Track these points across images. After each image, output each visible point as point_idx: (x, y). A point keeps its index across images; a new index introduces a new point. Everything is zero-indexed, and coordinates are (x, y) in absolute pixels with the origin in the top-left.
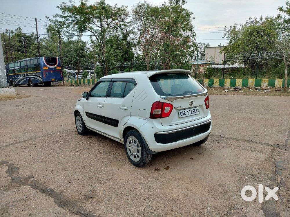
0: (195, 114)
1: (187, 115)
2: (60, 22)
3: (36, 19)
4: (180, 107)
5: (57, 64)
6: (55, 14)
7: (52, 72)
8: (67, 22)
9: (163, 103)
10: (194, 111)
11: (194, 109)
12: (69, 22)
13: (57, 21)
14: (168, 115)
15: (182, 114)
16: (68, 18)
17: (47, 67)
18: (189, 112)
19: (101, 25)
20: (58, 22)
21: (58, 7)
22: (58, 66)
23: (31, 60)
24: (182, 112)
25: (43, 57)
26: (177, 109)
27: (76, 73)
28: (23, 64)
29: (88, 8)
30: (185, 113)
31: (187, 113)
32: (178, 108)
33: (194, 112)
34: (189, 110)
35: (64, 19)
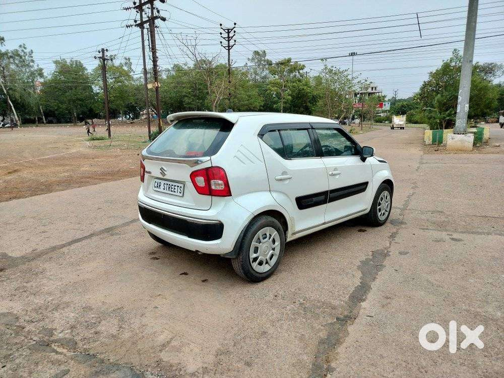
0: (174, 193)
1: (161, 190)
4: (150, 173)
10: (173, 187)
11: (174, 184)
15: (156, 185)
18: (165, 186)
30: (160, 186)
31: (162, 187)
33: (173, 190)
34: (166, 182)
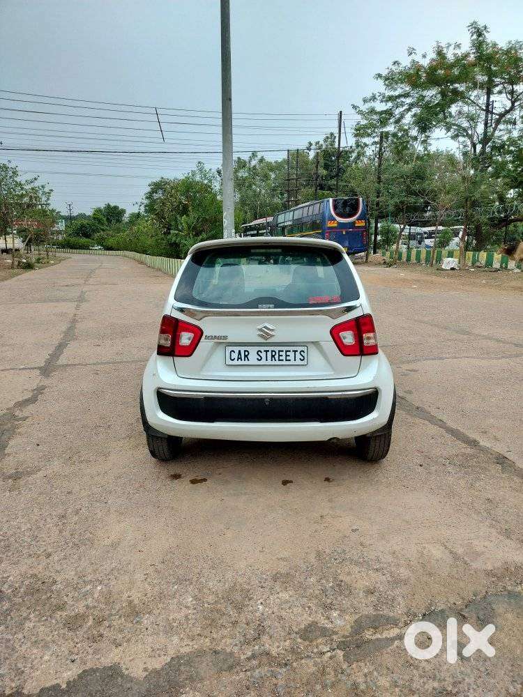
0: (288, 363)
1: (253, 361)
2: (381, 113)
3: (341, 112)
4: (225, 337)
5: (357, 213)
6: (369, 95)
7: (344, 233)
8: (397, 112)
9: (177, 320)
10: (283, 354)
11: (284, 349)
12: (401, 109)
13: (372, 111)
14: (189, 351)
15: (235, 356)
16: (403, 99)
17: (336, 220)
18: (262, 354)
19: (488, 105)
20: (376, 113)
21: (379, 76)
22: (359, 219)
23: (309, 206)
24: (237, 352)
25: (331, 200)
26: (216, 340)
27: (425, 233)
28: (298, 214)
29: (452, 66)
30: (246, 356)
31: (253, 356)
32: (219, 338)
33: (283, 358)
34: (260, 348)
35: (390, 104)
